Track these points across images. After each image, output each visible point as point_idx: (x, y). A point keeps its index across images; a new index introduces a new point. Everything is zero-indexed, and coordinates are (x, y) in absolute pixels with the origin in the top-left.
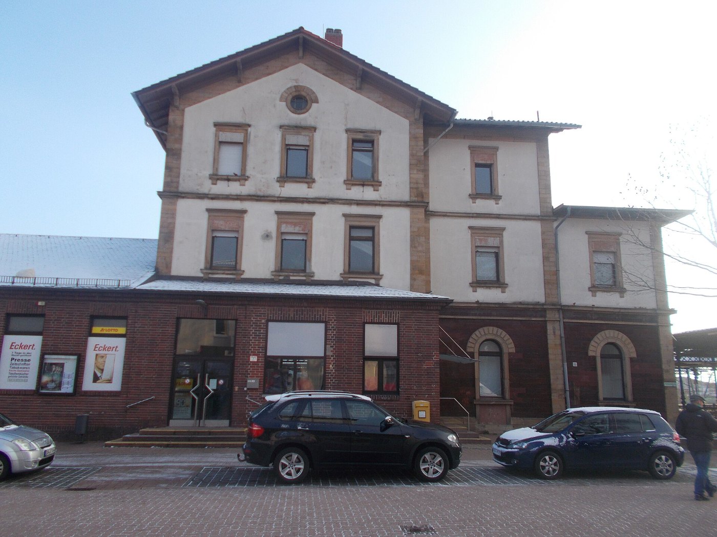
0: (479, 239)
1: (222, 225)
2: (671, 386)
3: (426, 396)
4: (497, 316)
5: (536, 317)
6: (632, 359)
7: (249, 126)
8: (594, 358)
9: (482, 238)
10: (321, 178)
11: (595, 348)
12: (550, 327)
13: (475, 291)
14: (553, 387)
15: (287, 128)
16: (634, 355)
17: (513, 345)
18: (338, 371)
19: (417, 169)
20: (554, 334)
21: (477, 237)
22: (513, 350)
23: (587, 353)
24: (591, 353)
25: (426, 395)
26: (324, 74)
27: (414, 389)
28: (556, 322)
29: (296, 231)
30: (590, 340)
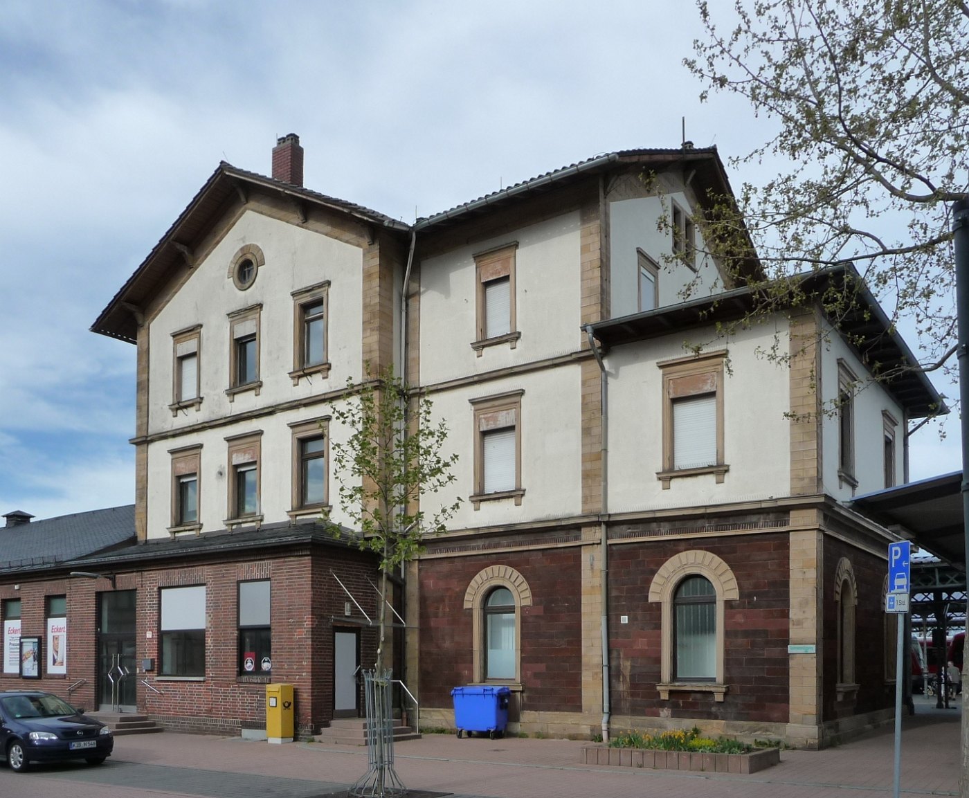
0: (485, 418)
1: (183, 468)
2: (803, 651)
3: (297, 677)
4: (508, 546)
5: (567, 541)
6: (729, 604)
7: (201, 326)
8: (658, 606)
9: (490, 415)
10: (268, 377)
11: (660, 589)
12: (585, 556)
13: (477, 509)
14: (584, 660)
15: (233, 315)
16: (735, 595)
17: (528, 593)
18: (216, 646)
19: (371, 328)
20: (592, 568)
21: (482, 416)
22: (528, 602)
23: (647, 597)
24: (652, 598)
25: (297, 675)
26: (269, 216)
27: (285, 669)
28: (595, 546)
29: (246, 461)
30: (654, 572)
